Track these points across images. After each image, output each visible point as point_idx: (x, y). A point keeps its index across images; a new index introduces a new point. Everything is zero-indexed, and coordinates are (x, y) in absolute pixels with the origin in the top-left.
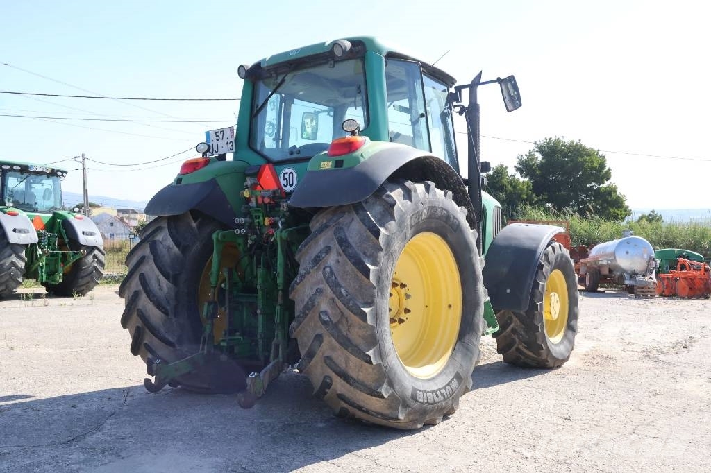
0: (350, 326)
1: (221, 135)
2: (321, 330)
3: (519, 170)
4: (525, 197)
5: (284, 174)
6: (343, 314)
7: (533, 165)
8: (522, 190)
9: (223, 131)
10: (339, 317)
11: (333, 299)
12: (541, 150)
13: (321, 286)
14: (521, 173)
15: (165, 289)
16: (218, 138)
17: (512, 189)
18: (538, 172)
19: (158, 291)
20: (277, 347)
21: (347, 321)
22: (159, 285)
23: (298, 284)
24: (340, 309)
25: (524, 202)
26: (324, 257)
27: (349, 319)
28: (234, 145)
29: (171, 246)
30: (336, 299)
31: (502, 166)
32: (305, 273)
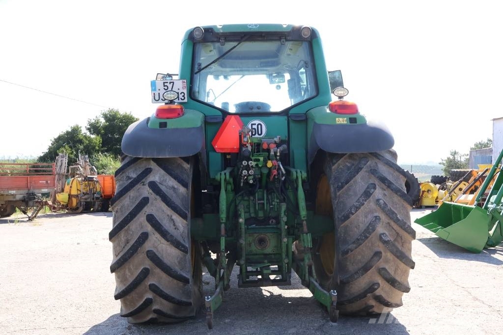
0: (403, 243)
1: (170, 86)
2: (380, 247)
3: (89, 129)
4: (97, 148)
5: (252, 125)
6: (398, 234)
7: (99, 127)
8: (96, 143)
9: (173, 83)
10: (396, 237)
11: (389, 223)
12: (105, 116)
13: (376, 214)
14: (90, 131)
15: (181, 229)
16: (166, 88)
17: (88, 142)
18: (103, 131)
19: (174, 230)
20: (310, 267)
21: (401, 239)
22: (174, 225)
23: (353, 214)
24: (395, 231)
25: (98, 151)
26: (373, 192)
27: (403, 238)
28: (186, 96)
29: (176, 187)
30: (392, 223)
31: (77, 126)
32: (359, 205)
